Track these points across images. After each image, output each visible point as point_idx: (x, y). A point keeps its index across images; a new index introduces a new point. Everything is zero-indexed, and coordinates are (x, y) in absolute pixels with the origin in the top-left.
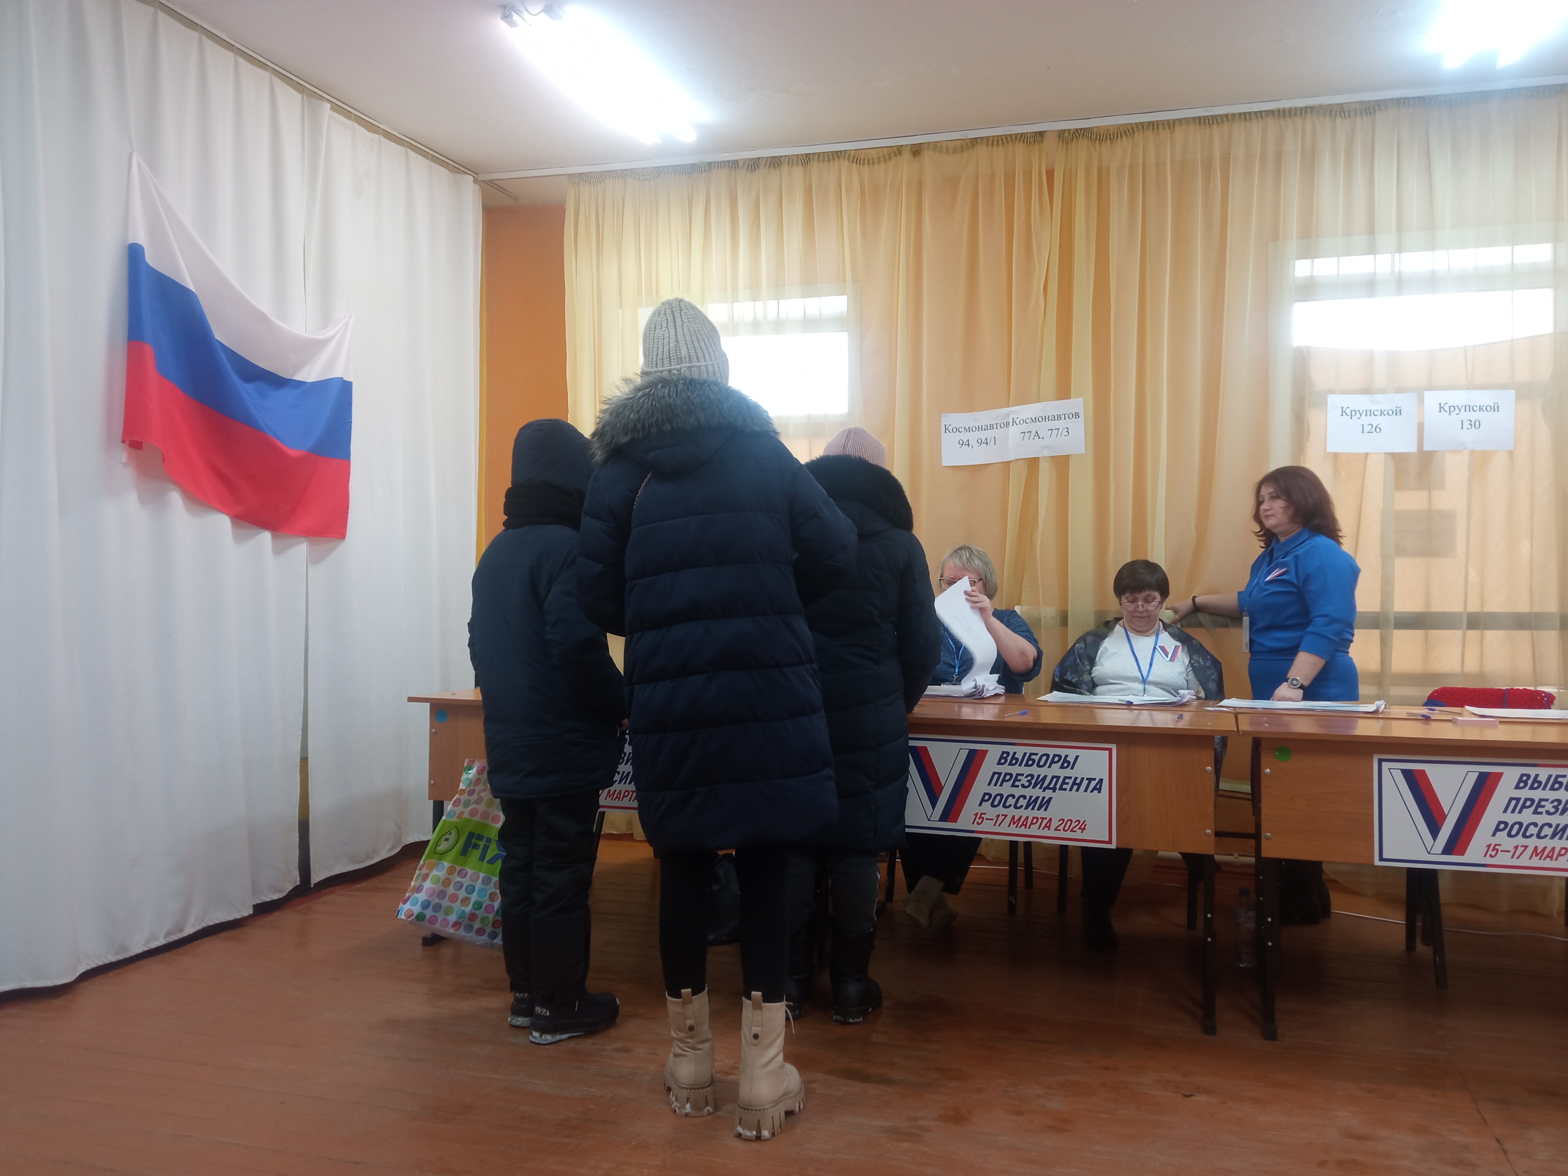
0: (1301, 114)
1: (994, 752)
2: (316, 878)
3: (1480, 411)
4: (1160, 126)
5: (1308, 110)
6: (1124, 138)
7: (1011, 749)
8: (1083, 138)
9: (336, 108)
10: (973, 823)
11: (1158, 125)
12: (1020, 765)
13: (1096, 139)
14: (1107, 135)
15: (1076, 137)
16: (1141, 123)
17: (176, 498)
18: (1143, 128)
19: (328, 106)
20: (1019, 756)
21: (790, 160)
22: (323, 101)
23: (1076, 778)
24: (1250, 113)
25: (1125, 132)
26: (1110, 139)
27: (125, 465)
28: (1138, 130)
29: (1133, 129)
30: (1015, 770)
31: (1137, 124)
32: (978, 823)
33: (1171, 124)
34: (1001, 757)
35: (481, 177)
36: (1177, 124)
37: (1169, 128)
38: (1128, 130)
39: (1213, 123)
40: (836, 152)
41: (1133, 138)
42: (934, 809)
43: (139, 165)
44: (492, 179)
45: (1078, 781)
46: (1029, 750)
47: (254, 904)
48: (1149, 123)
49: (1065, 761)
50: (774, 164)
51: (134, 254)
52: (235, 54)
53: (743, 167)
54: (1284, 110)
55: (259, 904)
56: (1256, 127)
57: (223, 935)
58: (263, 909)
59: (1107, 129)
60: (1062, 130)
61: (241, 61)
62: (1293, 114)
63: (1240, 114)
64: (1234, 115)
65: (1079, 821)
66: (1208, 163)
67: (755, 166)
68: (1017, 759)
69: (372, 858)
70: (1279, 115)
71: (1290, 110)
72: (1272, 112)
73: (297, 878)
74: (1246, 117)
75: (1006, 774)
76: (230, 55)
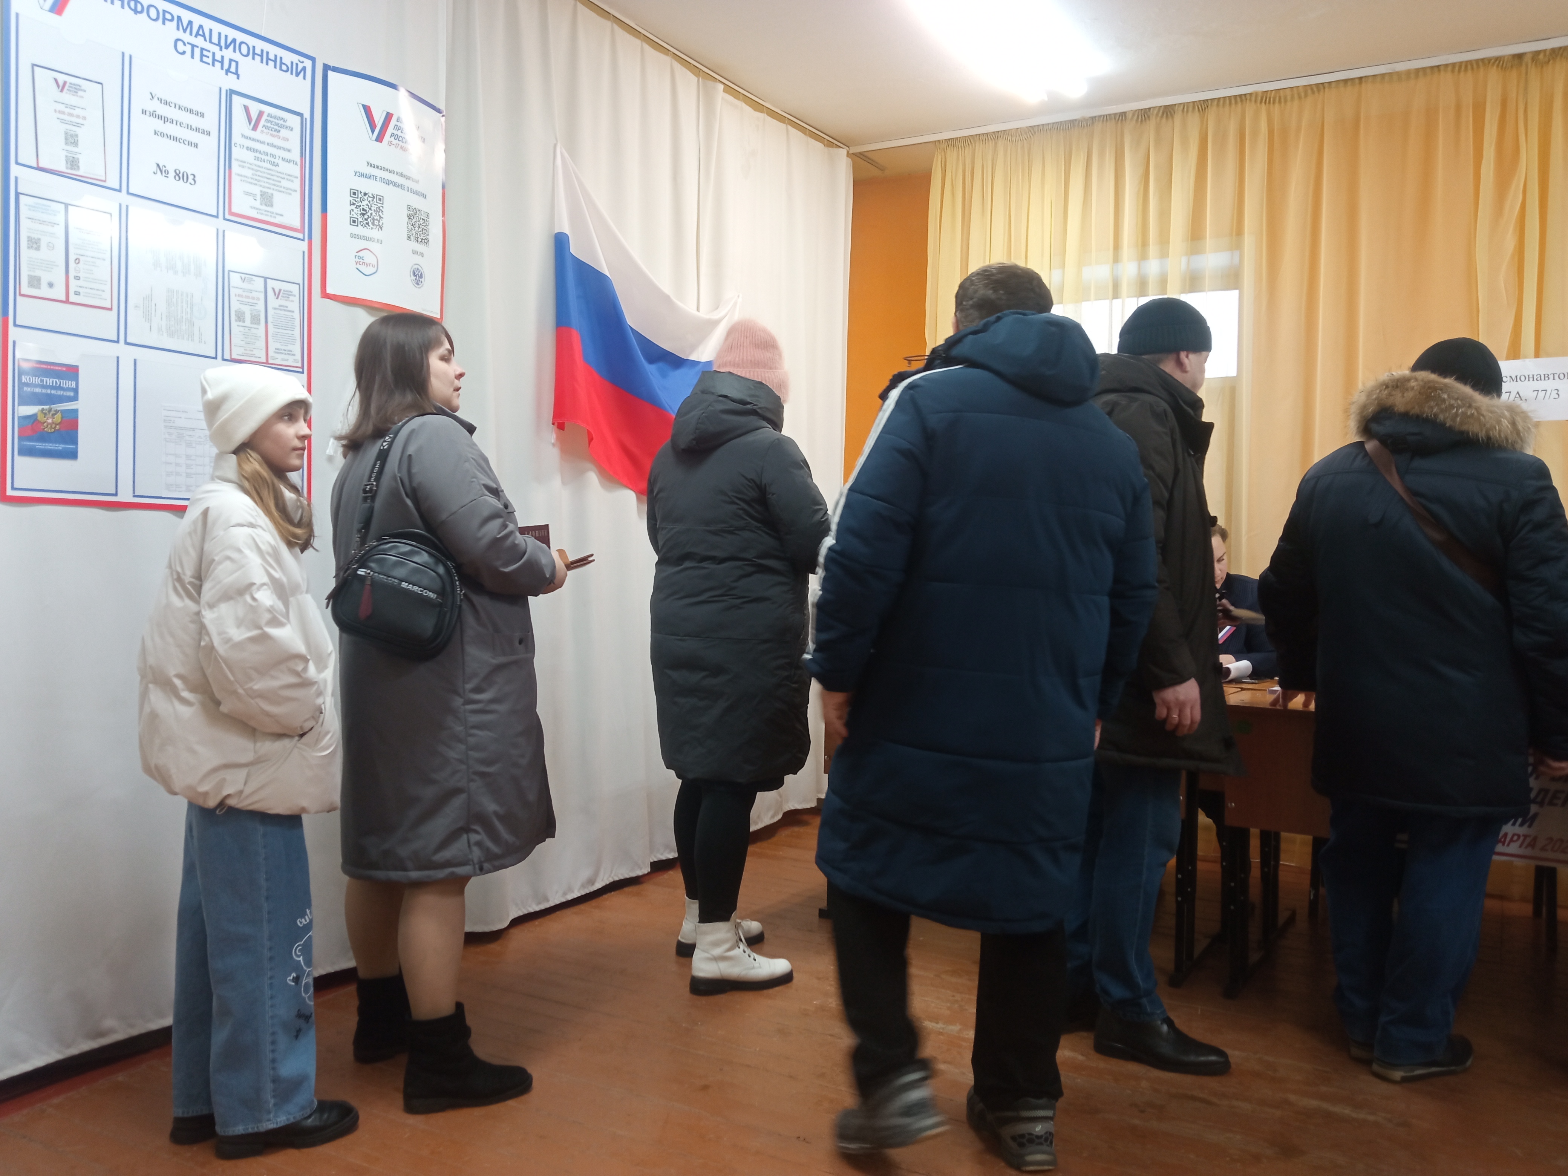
9: (728, 90)
17: (593, 477)
19: (721, 87)
21: (1186, 107)
22: (716, 82)
27: (554, 445)
35: (853, 150)
40: (1240, 96)
43: (562, 153)
44: (862, 151)
47: (652, 861)
50: (1167, 114)
51: (560, 242)
52: (641, 40)
53: (1132, 119)
55: (656, 861)
57: (627, 889)
58: (658, 868)
61: (647, 48)
67: (1146, 117)
76: (637, 42)
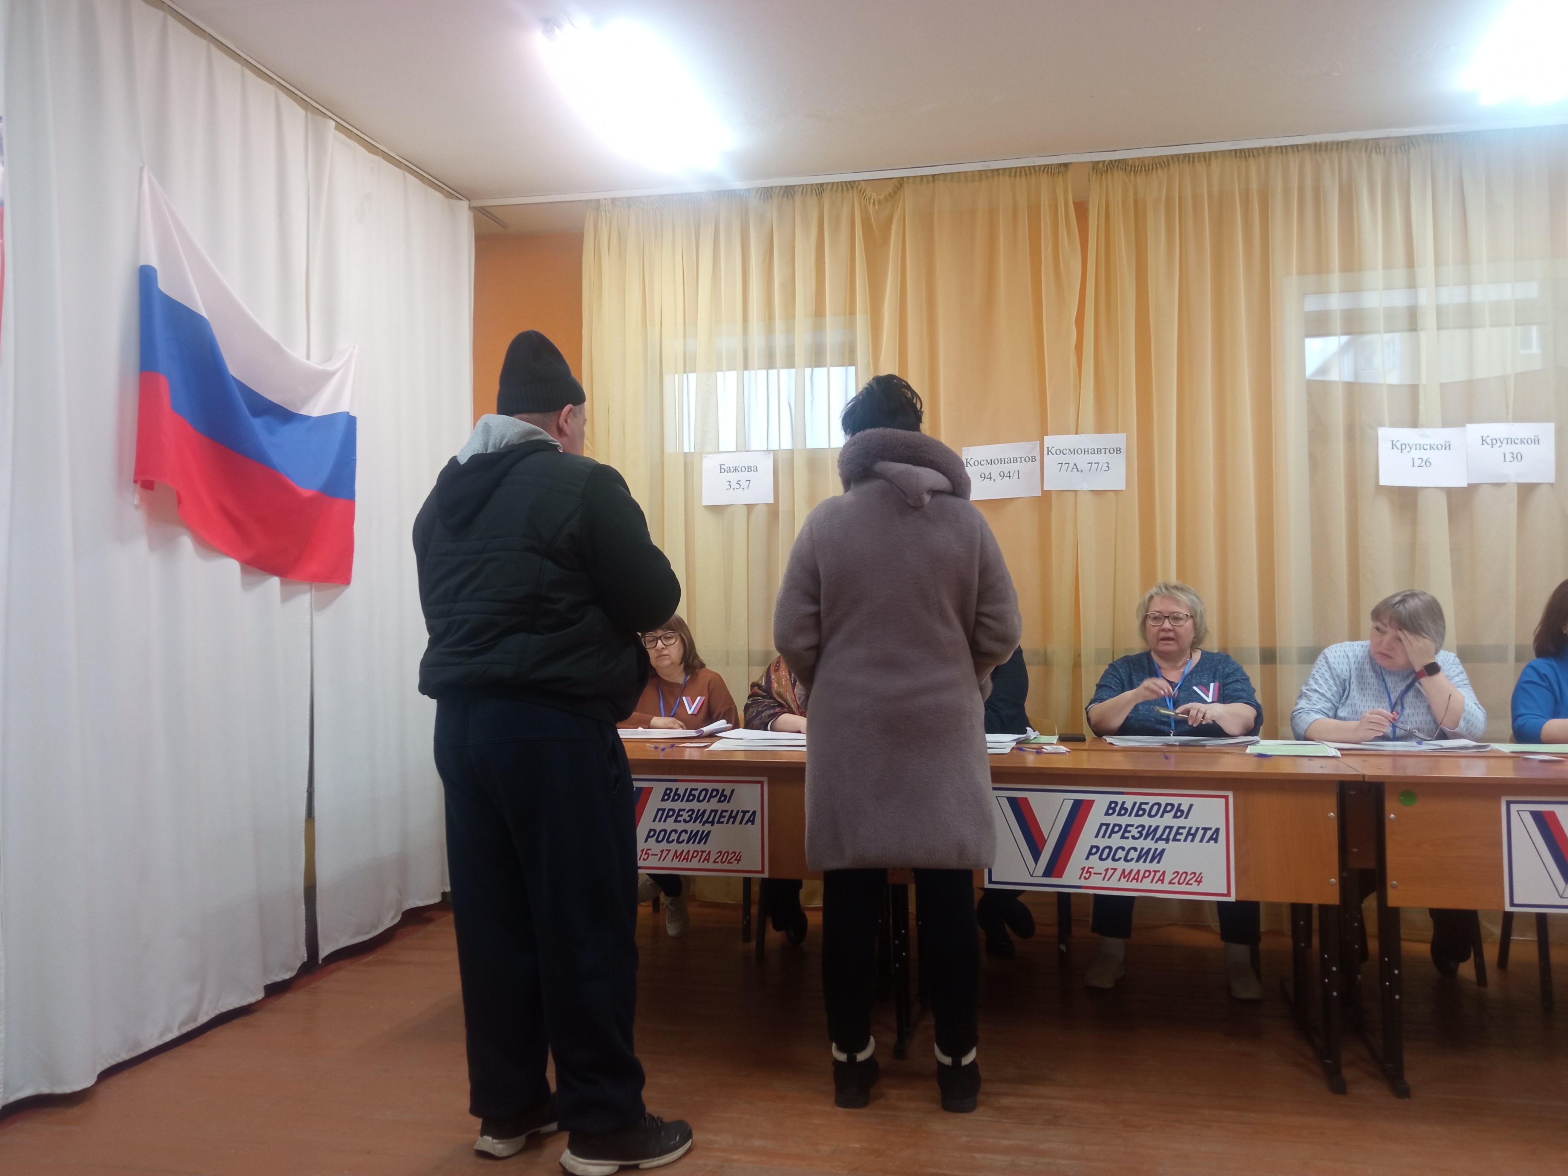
0: (1337, 149)
1: (1101, 802)
2: (324, 951)
3: (1521, 444)
4: (1196, 160)
5: (1344, 145)
6: (1159, 170)
7: (1119, 799)
8: (1117, 170)
9: (340, 127)
10: (1080, 878)
11: (1194, 158)
12: (1130, 815)
13: (1131, 171)
14: (1141, 167)
15: (1111, 168)
16: (1176, 155)
17: (186, 543)
18: (1178, 160)
19: (333, 124)
20: (1129, 806)
21: (804, 189)
22: (326, 117)
23: (1190, 828)
24: (1286, 147)
25: (1160, 164)
26: (1145, 170)
27: (137, 507)
28: (1174, 163)
29: (1168, 161)
30: (1124, 821)
31: (1172, 156)
32: (1085, 878)
33: (1207, 157)
34: (1109, 808)
35: (475, 204)
36: (1213, 157)
37: (1205, 160)
38: (1164, 162)
39: (1249, 156)
40: (850, 182)
41: (1169, 169)
42: (1036, 864)
43: (149, 178)
44: (485, 205)
45: (1193, 831)
46: (1139, 799)
47: (266, 985)
48: (1185, 155)
49: (1178, 810)
50: (788, 194)
51: (146, 277)
52: (244, 66)
53: (755, 196)
54: (1321, 144)
55: (271, 984)
56: (1293, 162)
57: (236, 1022)
58: (274, 990)
59: (1142, 160)
60: (1096, 162)
61: (248, 72)
62: (1329, 148)
63: (1277, 147)
64: (1270, 148)
65: (1195, 873)
66: (1246, 195)
67: (768, 195)
68: (1126, 809)
69: (376, 928)
70: (1315, 150)
71: (1327, 144)
72: (1308, 146)
73: (304, 955)
74: (1282, 150)
75: (1115, 825)
76: (238, 66)
